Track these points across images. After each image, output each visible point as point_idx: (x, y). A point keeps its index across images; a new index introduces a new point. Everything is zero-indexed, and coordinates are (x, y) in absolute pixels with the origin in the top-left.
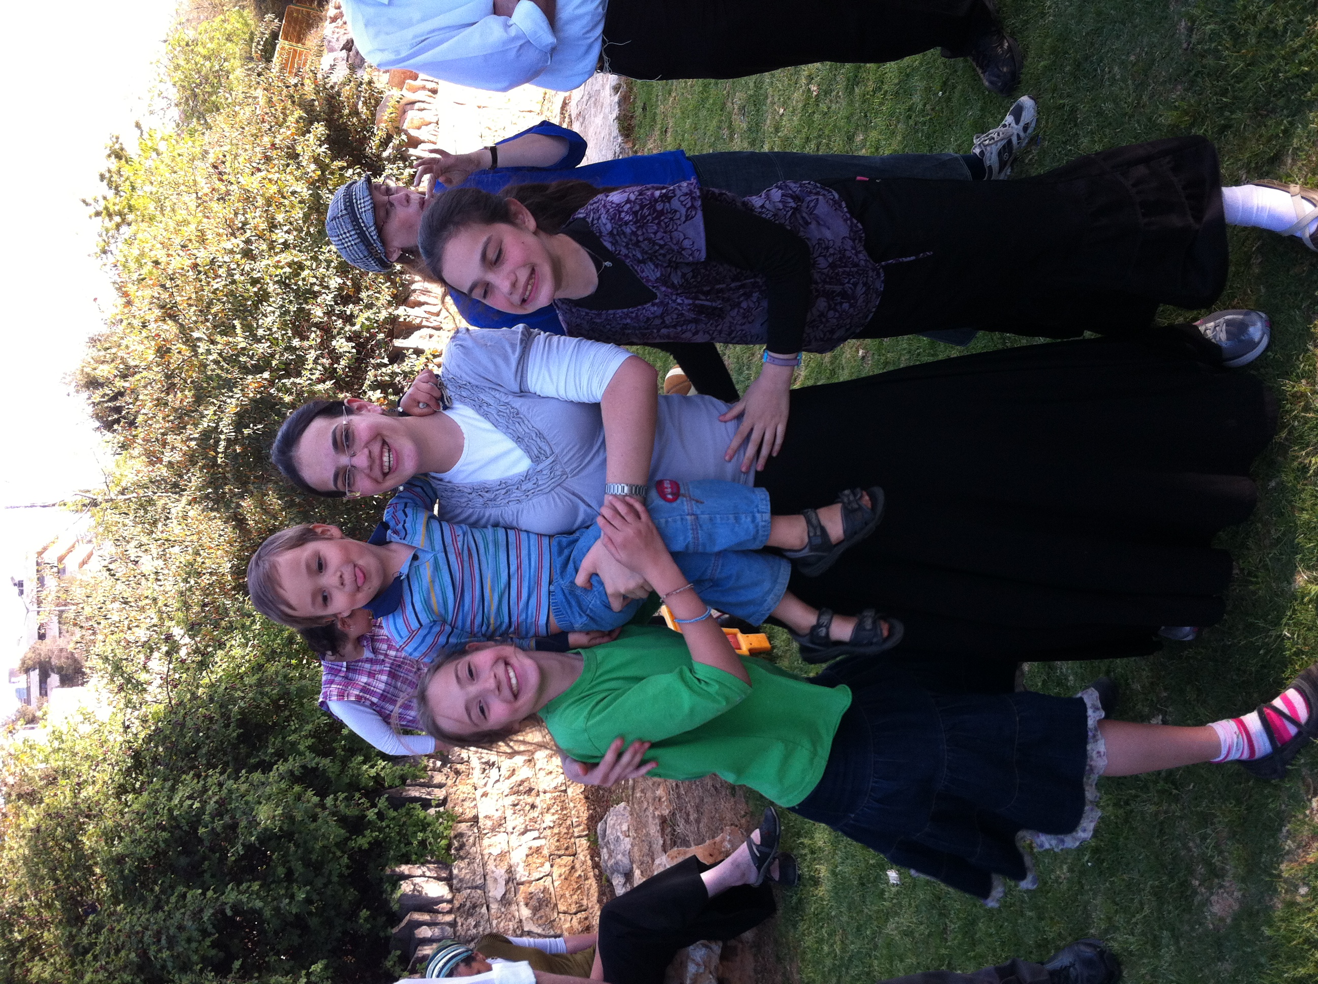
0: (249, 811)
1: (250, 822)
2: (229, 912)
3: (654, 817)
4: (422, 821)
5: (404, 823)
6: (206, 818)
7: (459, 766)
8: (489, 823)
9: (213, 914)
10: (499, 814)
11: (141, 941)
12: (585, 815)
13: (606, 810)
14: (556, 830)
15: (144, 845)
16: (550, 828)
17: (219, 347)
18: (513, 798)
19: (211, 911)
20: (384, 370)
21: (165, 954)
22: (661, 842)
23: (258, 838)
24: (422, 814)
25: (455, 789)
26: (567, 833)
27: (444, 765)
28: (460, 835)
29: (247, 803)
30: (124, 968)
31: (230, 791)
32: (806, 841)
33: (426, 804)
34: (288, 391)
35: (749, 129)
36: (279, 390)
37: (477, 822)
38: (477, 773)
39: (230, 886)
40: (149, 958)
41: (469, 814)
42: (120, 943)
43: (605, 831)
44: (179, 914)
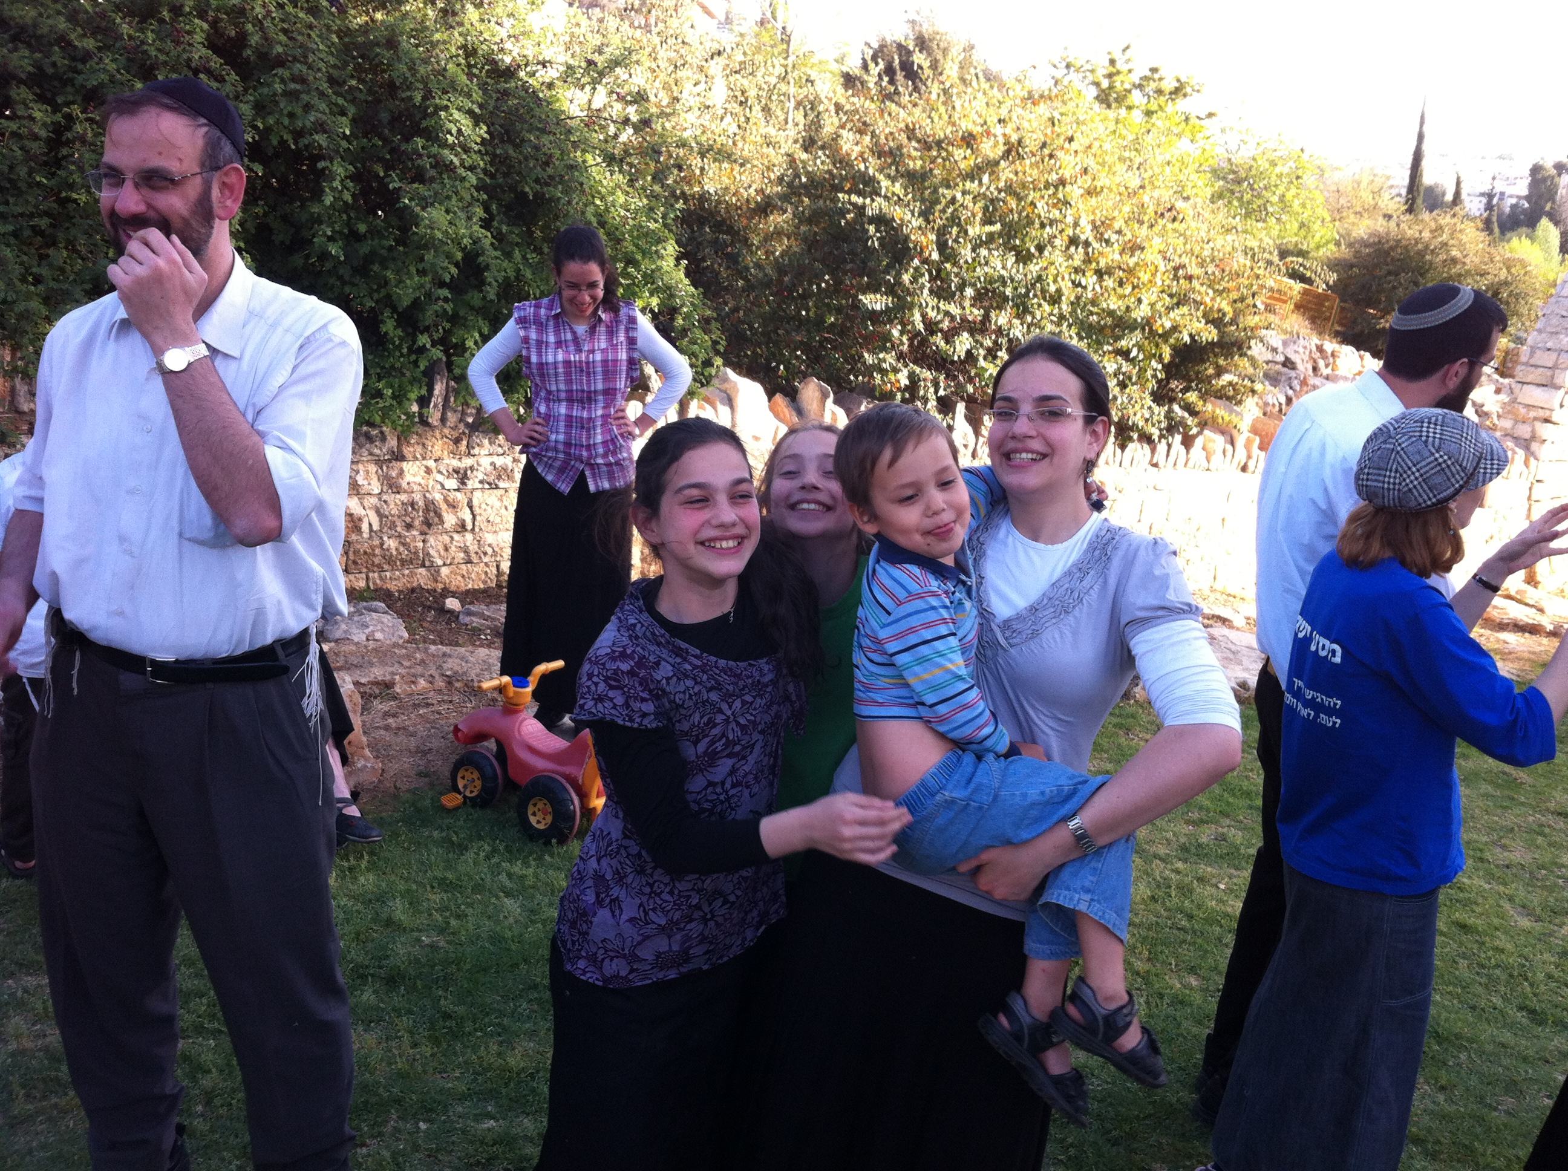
0: (438, 199)
1: (424, 198)
2: (321, 165)
3: (393, 674)
4: (405, 395)
5: (403, 375)
6: (435, 149)
7: (465, 443)
8: (394, 474)
9: (320, 146)
10: (404, 485)
11: (295, 59)
12: (392, 586)
13: (400, 615)
14: (377, 551)
15: (408, 75)
16: (382, 544)
17: (971, 205)
18: (421, 503)
19: (324, 144)
20: (932, 390)
21: (278, 87)
22: (363, 681)
23: (406, 207)
24: (413, 396)
25: (438, 436)
26: (373, 565)
27: (467, 425)
28: (383, 439)
29: (448, 198)
30: (265, 38)
31: (463, 179)
32: (364, 864)
33: (424, 402)
34: (914, 280)
35: (1200, 846)
36: (916, 269)
37: (397, 459)
39: (351, 167)
40: (275, 68)
41: (407, 451)
42: (295, 35)
43: (375, 611)
44: (323, 106)
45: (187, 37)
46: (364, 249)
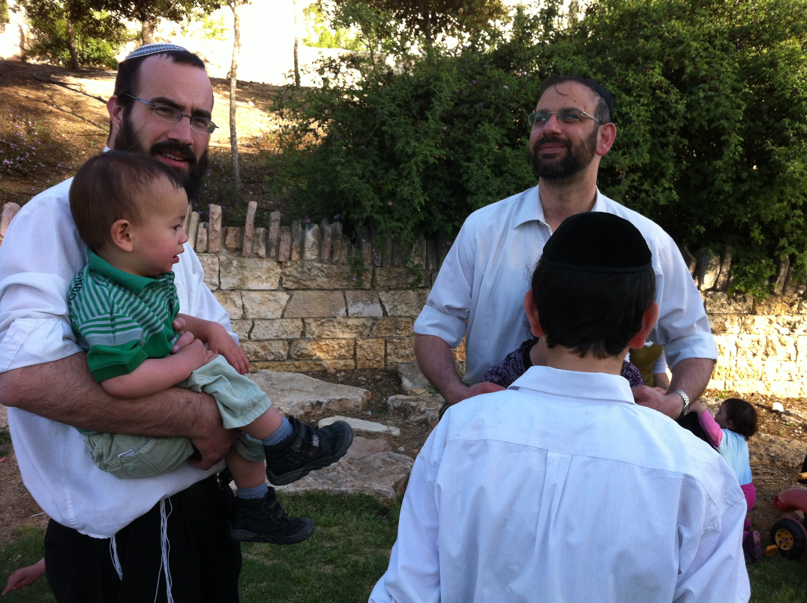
0: (797, 155)
2: (723, 138)
4: (761, 275)
5: (761, 263)
7: (796, 306)
8: (749, 322)
9: (724, 127)
10: (754, 330)
11: (713, 78)
16: (736, 365)
18: (763, 342)
19: (727, 126)
21: (701, 94)
23: (776, 160)
24: (766, 275)
25: (779, 300)
26: (730, 376)
27: (799, 295)
28: (745, 301)
33: (773, 279)
37: (751, 314)
38: (789, 318)
40: (699, 84)
41: (759, 309)
44: (727, 103)
45: (651, 71)
46: (745, 188)
